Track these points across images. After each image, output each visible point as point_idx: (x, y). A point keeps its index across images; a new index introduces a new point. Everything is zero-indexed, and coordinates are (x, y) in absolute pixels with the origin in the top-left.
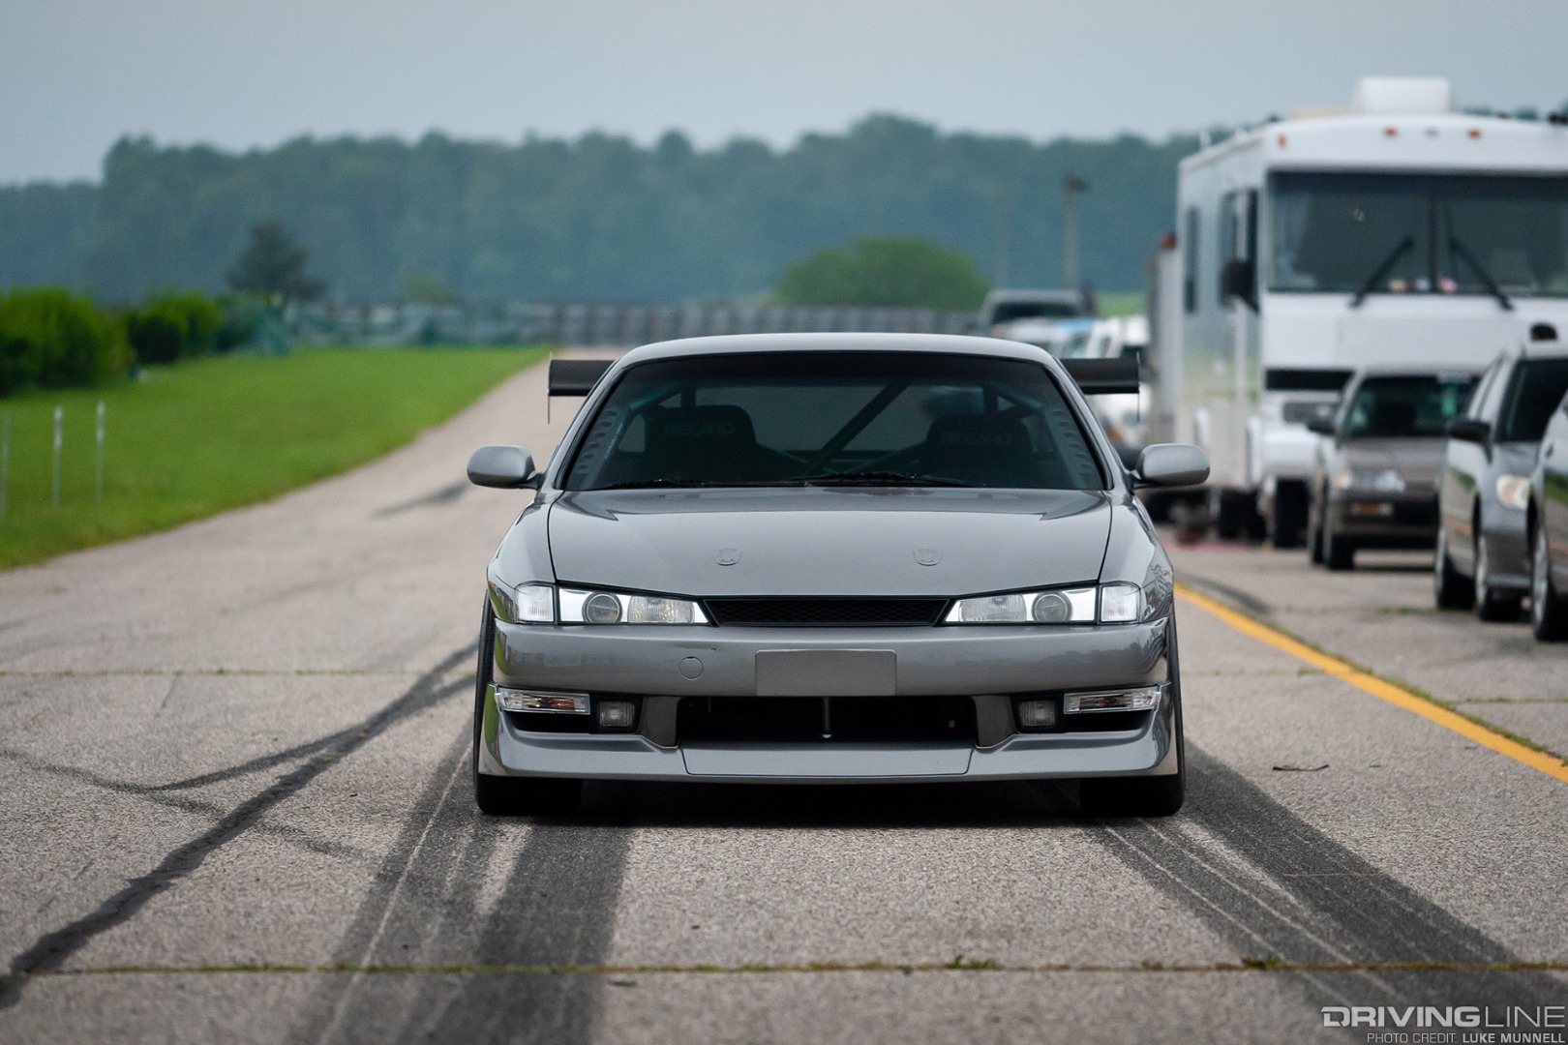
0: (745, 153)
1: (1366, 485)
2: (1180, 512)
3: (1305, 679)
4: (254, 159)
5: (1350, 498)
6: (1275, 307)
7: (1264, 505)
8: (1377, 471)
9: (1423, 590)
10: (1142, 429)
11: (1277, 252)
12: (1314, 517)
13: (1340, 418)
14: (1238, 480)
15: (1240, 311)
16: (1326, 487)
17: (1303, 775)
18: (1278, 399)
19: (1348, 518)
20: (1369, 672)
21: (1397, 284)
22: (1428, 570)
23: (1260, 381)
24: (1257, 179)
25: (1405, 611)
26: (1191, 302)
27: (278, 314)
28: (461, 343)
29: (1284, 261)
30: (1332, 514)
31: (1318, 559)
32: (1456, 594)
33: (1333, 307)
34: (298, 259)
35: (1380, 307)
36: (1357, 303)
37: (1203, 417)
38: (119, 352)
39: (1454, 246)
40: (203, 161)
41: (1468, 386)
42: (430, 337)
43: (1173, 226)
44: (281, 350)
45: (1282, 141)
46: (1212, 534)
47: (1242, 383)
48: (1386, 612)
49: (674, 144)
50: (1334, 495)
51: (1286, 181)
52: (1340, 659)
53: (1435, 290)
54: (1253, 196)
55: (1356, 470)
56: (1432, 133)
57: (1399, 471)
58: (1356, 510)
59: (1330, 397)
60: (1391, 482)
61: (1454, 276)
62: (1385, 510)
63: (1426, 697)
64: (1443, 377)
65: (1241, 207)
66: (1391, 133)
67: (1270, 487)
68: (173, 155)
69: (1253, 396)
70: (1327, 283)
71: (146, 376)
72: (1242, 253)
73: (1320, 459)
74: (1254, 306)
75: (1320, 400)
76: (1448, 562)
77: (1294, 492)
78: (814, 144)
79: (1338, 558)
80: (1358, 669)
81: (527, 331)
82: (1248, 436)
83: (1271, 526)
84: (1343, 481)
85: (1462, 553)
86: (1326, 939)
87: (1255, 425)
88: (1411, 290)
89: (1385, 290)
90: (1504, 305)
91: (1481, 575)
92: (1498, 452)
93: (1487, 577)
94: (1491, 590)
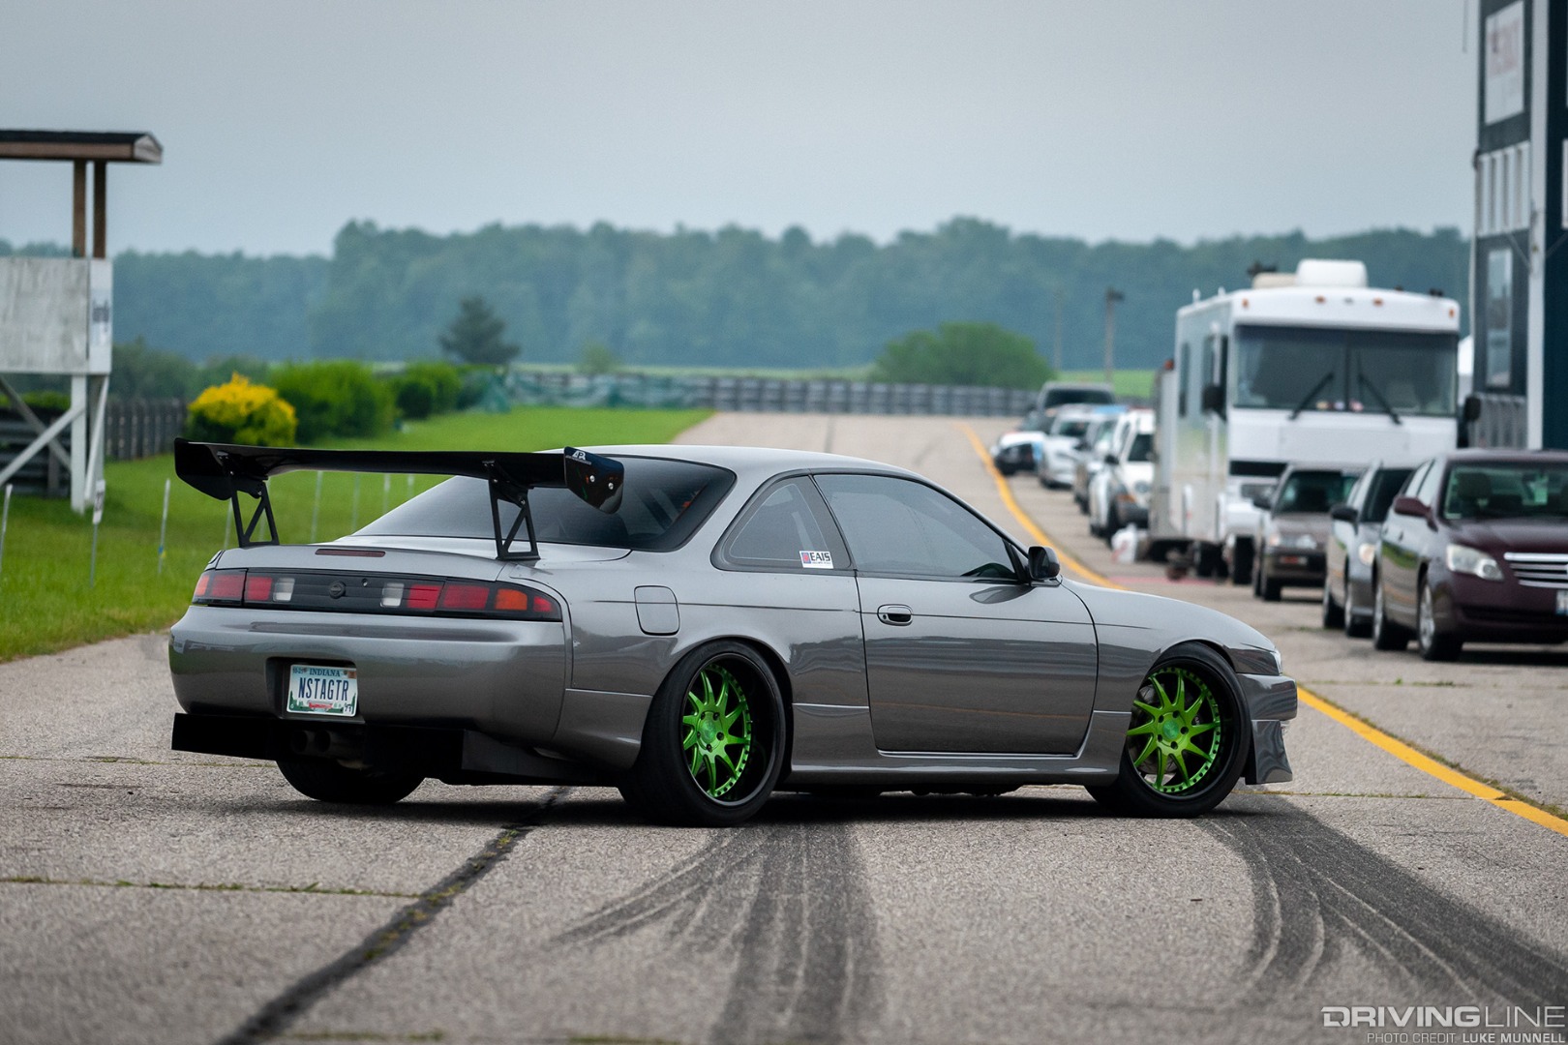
0: (853, 246)
1: (1290, 544)
2: (1173, 555)
4: (456, 241)
5: (1279, 553)
6: (1237, 417)
7: (1227, 554)
8: (1298, 535)
9: (1315, 616)
10: (1148, 495)
11: (1240, 380)
12: (1256, 564)
13: (1276, 496)
14: (1211, 537)
15: (1214, 420)
16: (1263, 545)
18: (1240, 481)
19: (1277, 566)
21: (1322, 405)
22: (1318, 602)
23: (1226, 468)
24: (1228, 329)
25: (1302, 629)
26: (1183, 410)
27: (501, 381)
28: (640, 405)
29: (1244, 386)
30: (1267, 562)
31: (1258, 593)
32: (1334, 618)
33: (1278, 419)
34: (498, 328)
35: (1310, 420)
36: (1294, 418)
37: (1189, 490)
38: (390, 411)
39: (1362, 379)
40: (416, 241)
42: (615, 400)
43: (1173, 355)
44: (504, 409)
45: (1245, 304)
46: (1192, 573)
47: (1214, 470)
49: (796, 237)
50: (1268, 550)
51: (1248, 332)
53: (1348, 409)
54: (1225, 340)
55: (1284, 534)
56: (1349, 301)
57: (1312, 535)
58: (1283, 560)
59: (1272, 481)
60: (1307, 542)
61: (1362, 400)
62: (1303, 561)
65: (1217, 347)
66: (1320, 300)
67: (1231, 542)
68: (390, 236)
69: (1222, 480)
70: (1274, 403)
71: (408, 428)
72: (1217, 380)
73: (1262, 523)
74: (1224, 417)
75: (1266, 483)
76: (1331, 598)
77: (1246, 545)
78: (910, 240)
79: (1271, 592)
81: (689, 398)
82: (1217, 506)
83: (1231, 569)
84: (1275, 541)
85: (1339, 592)
87: (1222, 498)
88: (1332, 409)
89: (1314, 409)
90: (1396, 421)
91: (1348, 607)
92: (1362, 528)
93: (1352, 609)
94: (1354, 617)
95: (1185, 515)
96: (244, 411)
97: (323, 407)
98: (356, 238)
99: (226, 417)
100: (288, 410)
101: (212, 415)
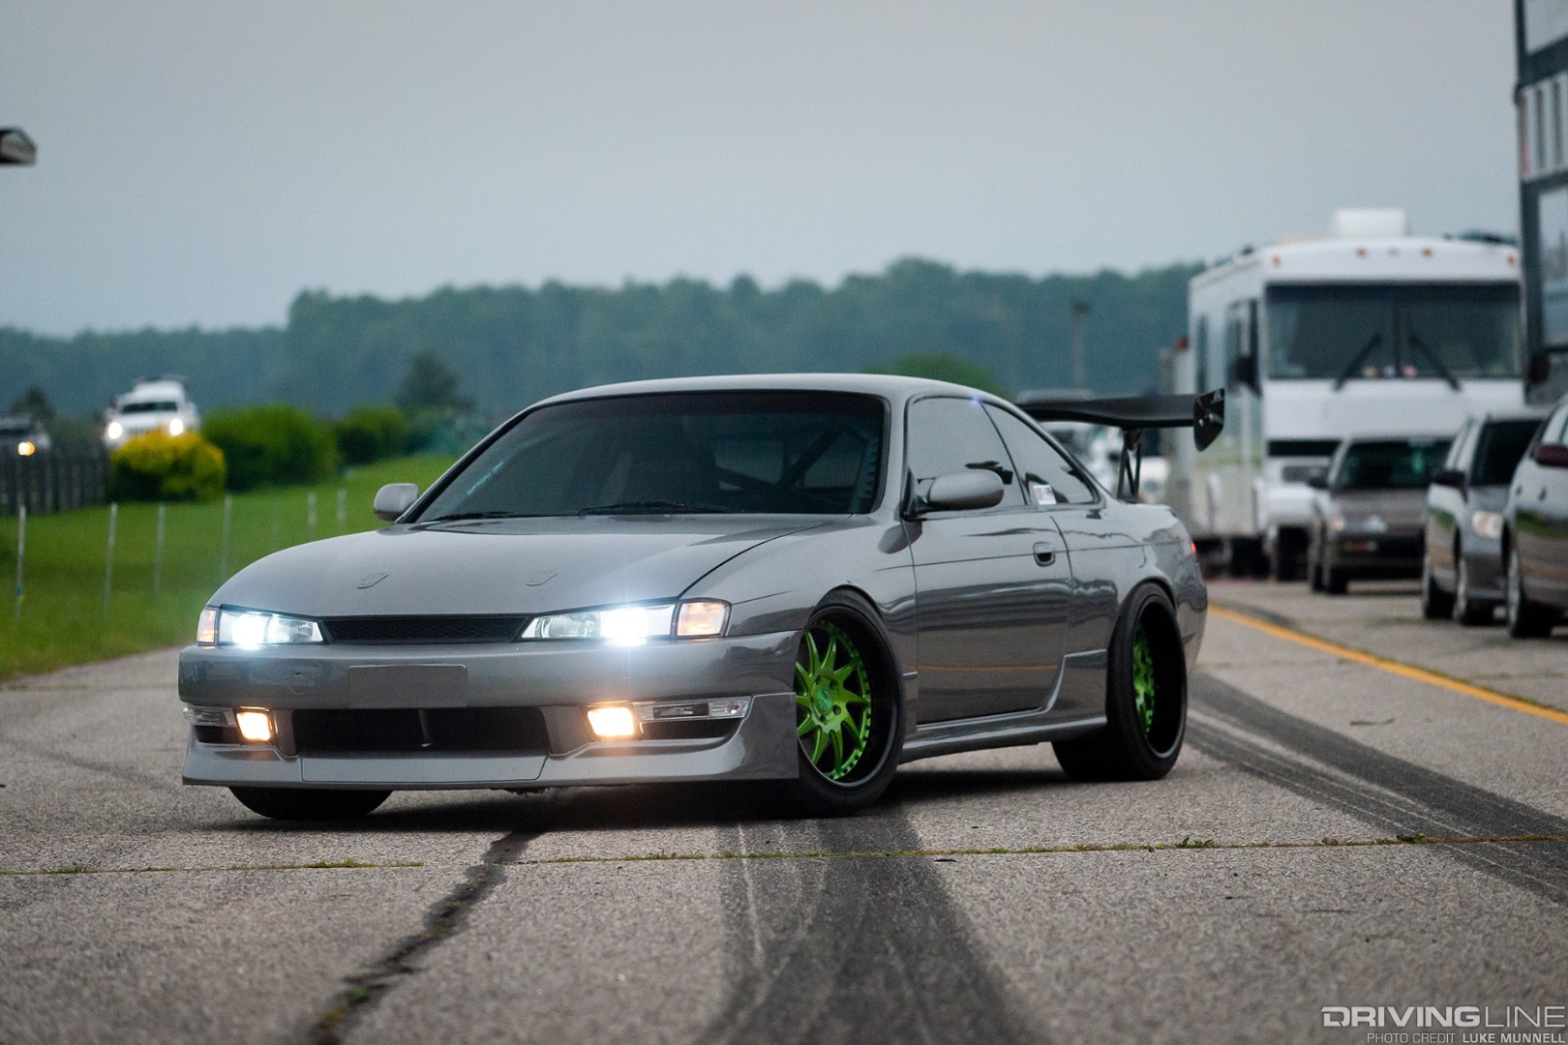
1: (1356, 527)
3: (1343, 668)
4: (407, 306)
5: (1344, 538)
6: (1276, 393)
7: (1269, 548)
8: (1364, 516)
9: (1415, 607)
11: (1274, 348)
12: (1313, 555)
13: (1332, 477)
14: (1247, 529)
15: (1245, 395)
16: (1324, 529)
17: (1375, 727)
18: (1277, 466)
19: (1343, 554)
20: (1393, 661)
21: (1369, 371)
23: (1263, 450)
24: (1256, 290)
25: (1400, 622)
27: (449, 423)
29: (1281, 355)
30: (1329, 550)
31: (1317, 587)
32: (1439, 606)
33: (1319, 391)
34: (450, 383)
35: (1358, 390)
36: (1338, 388)
37: (1215, 480)
38: (331, 456)
39: (1414, 341)
40: (369, 308)
41: (1442, 446)
43: (1186, 333)
45: (1276, 261)
47: (1247, 451)
48: (1385, 622)
49: (744, 286)
50: (1331, 535)
51: (1280, 292)
52: (1365, 652)
53: (1399, 375)
54: (1253, 305)
55: (1348, 515)
56: (1394, 252)
57: (1382, 515)
58: (1349, 547)
59: (1323, 461)
60: (1376, 525)
61: (1415, 364)
62: (1372, 546)
63: (1444, 675)
64: (1413, 442)
65: (1244, 314)
66: (1362, 253)
67: (1273, 533)
69: (1257, 463)
70: (1314, 371)
71: (353, 474)
72: (1245, 349)
73: (1317, 509)
74: (1258, 392)
75: (1314, 463)
76: (1433, 583)
77: (1294, 537)
78: (856, 283)
79: (1335, 584)
80: (1382, 659)
82: (1254, 494)
83: (1274, 564)
84: (1338, 525)
85: (1445, 576)
86: (1449, 824)
87: (1260, 484)
88: (1381, 376)
90: (1454, 385)
91: (1462, 589)
92: (1472, 494)
93: (1466, 592)
94: (1470, 602)
95: (1212, 509)
96: (169, 457)
97: (256, 452)
98: (310, 308)
99: (149, 465)
100: (217, 456)
101: (135, 464)
